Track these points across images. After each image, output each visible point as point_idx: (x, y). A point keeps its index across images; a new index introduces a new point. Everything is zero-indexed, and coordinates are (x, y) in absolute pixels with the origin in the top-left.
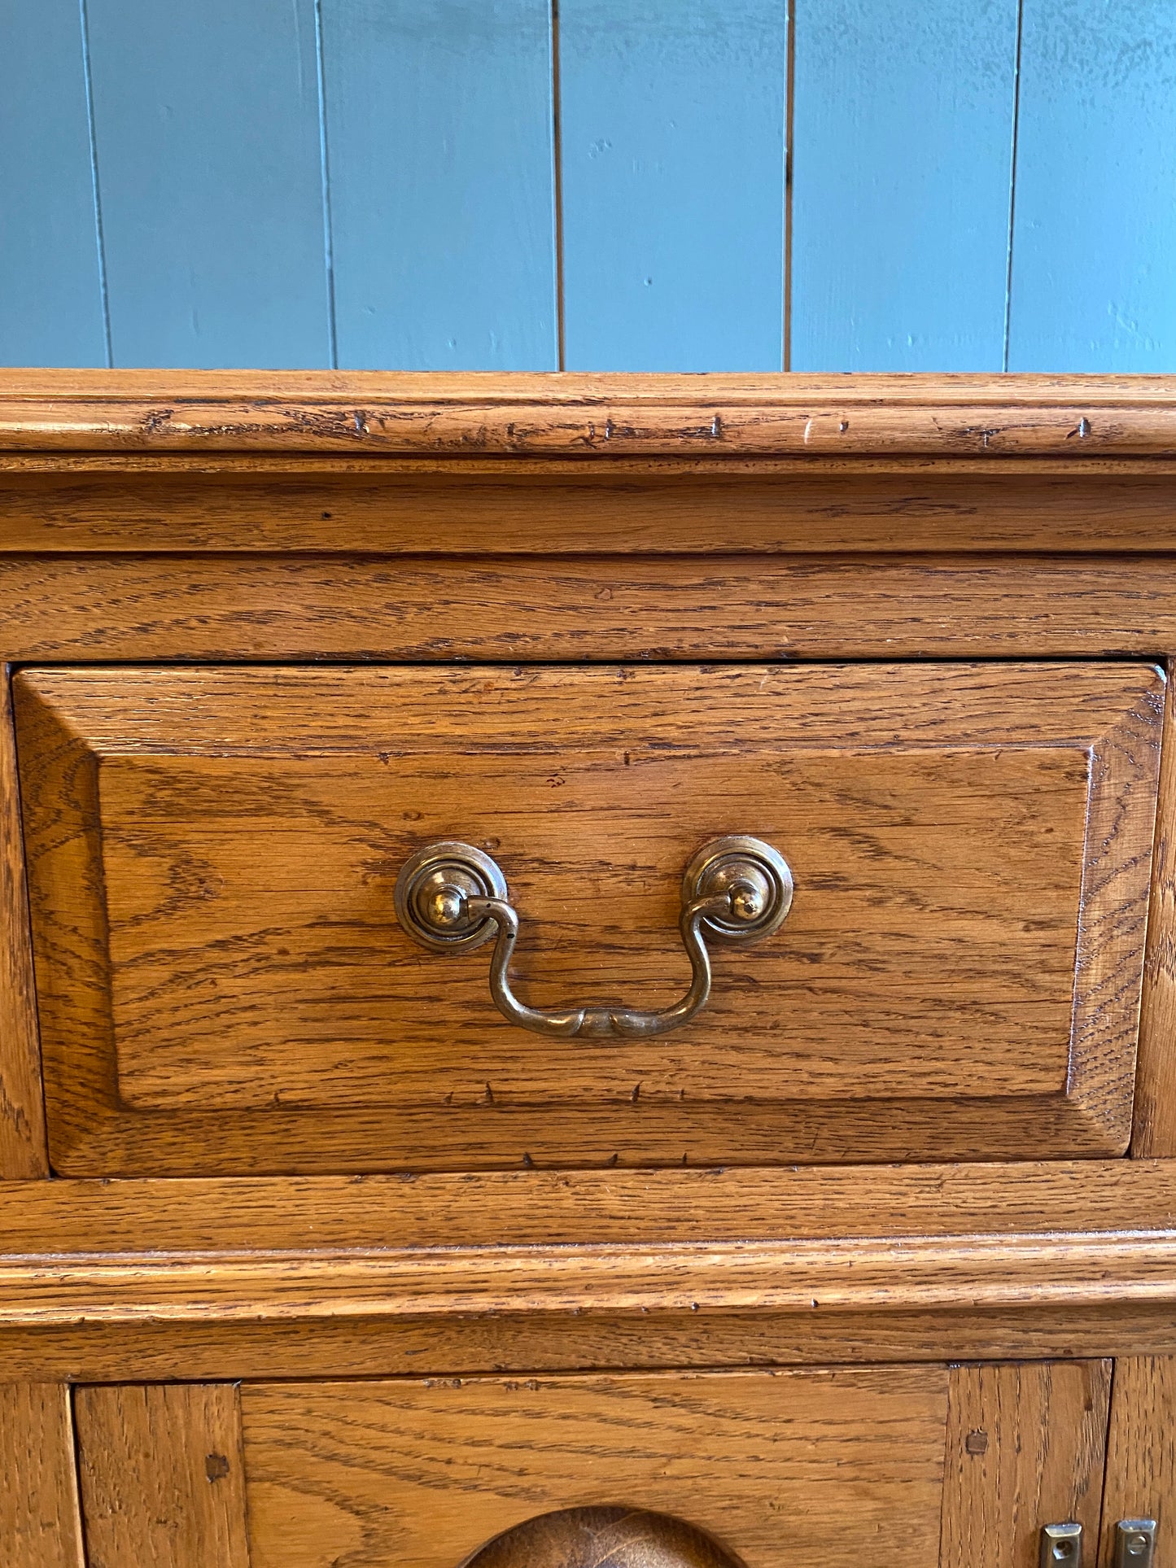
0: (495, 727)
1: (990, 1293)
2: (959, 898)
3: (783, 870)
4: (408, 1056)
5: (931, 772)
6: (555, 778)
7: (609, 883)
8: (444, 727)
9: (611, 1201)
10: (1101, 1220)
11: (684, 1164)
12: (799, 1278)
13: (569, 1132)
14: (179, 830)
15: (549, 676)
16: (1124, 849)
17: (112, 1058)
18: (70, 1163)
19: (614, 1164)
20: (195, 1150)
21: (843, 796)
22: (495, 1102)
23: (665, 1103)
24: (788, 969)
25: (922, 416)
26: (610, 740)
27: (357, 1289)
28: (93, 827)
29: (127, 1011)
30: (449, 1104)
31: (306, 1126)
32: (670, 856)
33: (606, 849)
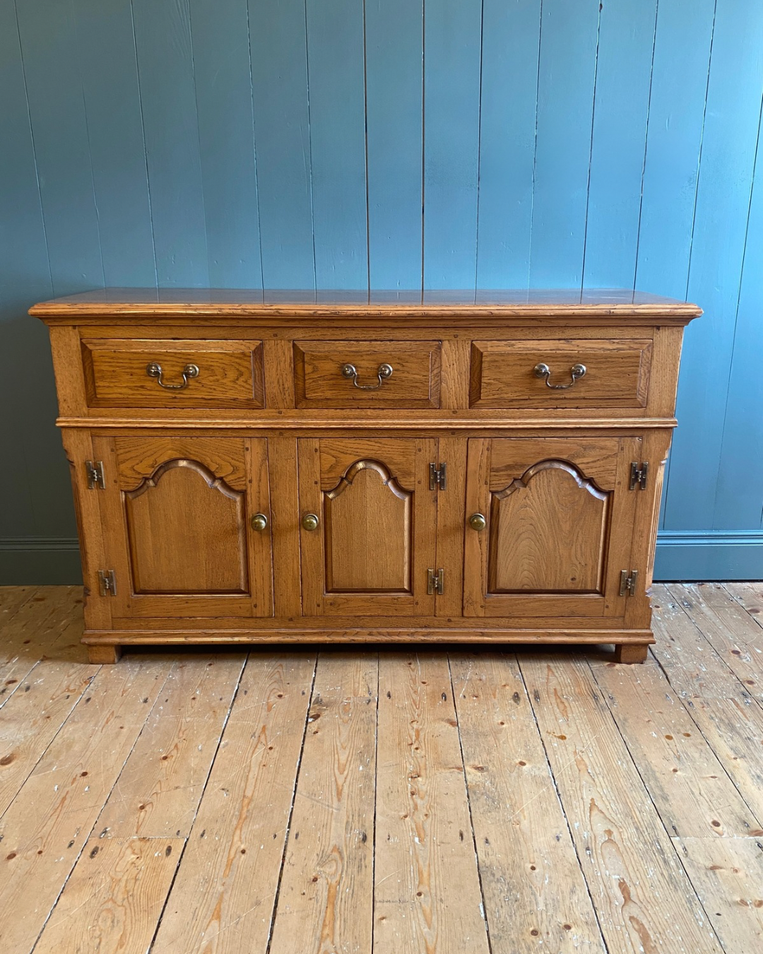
0: (353, 349)
1: (420, 427)
2: (414, 372)
3: (391, 369)
4: (343, 393)
5: (410, 356)
6: (362, 356)
7: (369, 370)
8: (347, 349)
9: (369, 414)
10: (436, 418)
11: (379, 409)
12: (394, 424)
13: (362, 404)
14: (315, 362)
15: (361, 343)
16: (436, 366)
17: (305, 392)
18: (298, 407)
19: (369, 408)
20: (314, 405)
21: (399, 359)
22: (353, 399)
23: (376, 399)
24: (392, 382)
25: (405, 312)
26: (368, 351)
27: (335, 424)
28: (303, 361)
29: (307, 386)
30: (348, 399)
31: (329, 402)
32: (376, 366)
33: (368, 365)
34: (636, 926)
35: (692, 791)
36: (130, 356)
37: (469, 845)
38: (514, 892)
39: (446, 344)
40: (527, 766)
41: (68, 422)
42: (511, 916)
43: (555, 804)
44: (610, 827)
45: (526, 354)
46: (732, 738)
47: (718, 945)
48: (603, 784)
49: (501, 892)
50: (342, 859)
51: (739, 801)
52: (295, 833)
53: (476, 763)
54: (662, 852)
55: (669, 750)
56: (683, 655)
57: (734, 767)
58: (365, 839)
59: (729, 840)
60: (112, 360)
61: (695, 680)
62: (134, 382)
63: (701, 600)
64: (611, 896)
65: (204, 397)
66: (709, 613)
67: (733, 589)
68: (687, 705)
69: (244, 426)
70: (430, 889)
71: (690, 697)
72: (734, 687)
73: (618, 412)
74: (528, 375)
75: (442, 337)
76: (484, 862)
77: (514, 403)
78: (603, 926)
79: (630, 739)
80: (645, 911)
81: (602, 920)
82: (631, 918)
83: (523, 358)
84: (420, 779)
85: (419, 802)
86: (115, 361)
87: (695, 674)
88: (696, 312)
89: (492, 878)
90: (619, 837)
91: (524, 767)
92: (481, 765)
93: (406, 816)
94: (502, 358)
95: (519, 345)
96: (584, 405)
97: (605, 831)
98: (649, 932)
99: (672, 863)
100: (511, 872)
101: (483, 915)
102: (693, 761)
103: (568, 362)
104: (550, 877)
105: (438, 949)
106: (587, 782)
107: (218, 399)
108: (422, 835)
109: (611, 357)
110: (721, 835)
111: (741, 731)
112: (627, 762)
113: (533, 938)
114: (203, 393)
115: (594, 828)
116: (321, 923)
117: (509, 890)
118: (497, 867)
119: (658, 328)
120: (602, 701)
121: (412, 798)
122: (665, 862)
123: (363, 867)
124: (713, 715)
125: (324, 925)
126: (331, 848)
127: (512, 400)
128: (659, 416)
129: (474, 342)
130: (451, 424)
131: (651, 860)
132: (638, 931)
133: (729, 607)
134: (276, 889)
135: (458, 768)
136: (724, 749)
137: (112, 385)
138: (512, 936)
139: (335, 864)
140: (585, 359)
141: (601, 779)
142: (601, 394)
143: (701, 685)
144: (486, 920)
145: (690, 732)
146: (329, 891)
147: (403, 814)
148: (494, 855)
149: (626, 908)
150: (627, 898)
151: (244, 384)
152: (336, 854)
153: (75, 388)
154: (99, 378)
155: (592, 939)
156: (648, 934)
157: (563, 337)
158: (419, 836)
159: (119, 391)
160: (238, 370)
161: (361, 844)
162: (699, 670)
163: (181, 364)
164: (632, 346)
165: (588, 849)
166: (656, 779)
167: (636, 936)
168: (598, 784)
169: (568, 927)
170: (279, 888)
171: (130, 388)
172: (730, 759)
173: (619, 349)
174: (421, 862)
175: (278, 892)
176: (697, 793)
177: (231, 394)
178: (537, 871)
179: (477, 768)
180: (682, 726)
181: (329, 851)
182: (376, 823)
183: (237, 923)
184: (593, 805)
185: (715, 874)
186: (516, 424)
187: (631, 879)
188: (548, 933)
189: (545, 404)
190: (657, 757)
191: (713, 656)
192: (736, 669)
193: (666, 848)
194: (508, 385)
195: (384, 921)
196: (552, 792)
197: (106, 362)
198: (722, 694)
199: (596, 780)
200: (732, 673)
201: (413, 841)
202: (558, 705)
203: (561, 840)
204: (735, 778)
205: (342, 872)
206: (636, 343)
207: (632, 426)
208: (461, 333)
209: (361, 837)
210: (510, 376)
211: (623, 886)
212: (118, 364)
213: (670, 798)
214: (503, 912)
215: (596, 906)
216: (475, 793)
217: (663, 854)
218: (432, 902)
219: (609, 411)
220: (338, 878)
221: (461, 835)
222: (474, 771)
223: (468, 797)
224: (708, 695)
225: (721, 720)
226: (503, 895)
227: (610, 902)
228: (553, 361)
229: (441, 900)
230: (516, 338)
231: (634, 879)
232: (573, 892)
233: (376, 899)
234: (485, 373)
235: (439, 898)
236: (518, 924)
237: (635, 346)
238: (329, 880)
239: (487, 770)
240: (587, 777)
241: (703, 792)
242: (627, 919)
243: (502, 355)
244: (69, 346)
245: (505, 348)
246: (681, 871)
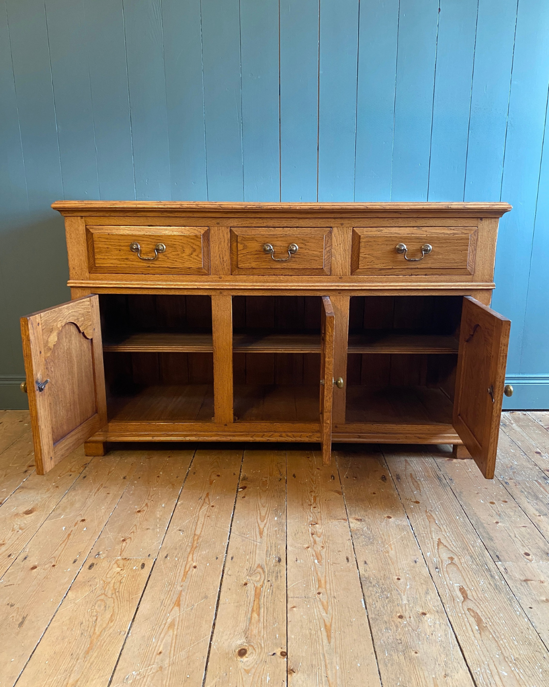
0: (272, 233)
1: (316, 288)
2: (313, 250)
3: (297, 248)
4: (264, 264)
5: (310, 238)
6: (277, 238)
7: (282, 248)
8: (267, 233)
9: (282, 279)
10: (328, 282)
11: (288, 275)
12: (299, 286)
13: (277, 272)
14: (245, 242)
15: (277, 229)
16: (328, 245)
17: (238, 263)
18: (233, 274)
19: (282, 275)
20: (244, 273)
21: (302, 240)
22: (271, 268)
23: (286, 269)
24: (298, 256)
25: (307, 207)
26: (282, 234)
27: (258, 286)
28: (237, 242)
29: (239, 259)
30: (267, 268)
31: (254, 270)
32: (287, 245)
33: (281, 245)
34: (472, 614)
35: (509, 535)
36: (119, 238)
37: (353, 565)
38: (385, 593)
39: (335, 230)
40: (392, 518)
41: (75, 283)
42: (384, 607)
43: (413, 542)
44: (452, 556)
45: (391, 237)
46: (537, 504)
47: (530, 626)
48: (446, 530)
49: (377, 592)
50: (264, 572)
51: (543, 541)
52: (231, 556)
53: (357, 517)
54: (489, 570)
55: (493, 511)
56: (501, 455)
57: (539, 521)
58: (280, 560)
59: (536, 564)
60: (107, 240)
61: (509, 469)
62: (121, 255)
63: (512, 422)
64: (454, 595)
65: (169, 266)
66: (518, 429)
67: (535, 415)
68: (504, 484)
69: (196, 287)
70: (326, 590)
71: (507, 479)
72: (537, 473)
73: (455, 278)
74: (391, 251)
75: (332, 225)
76: (364, 575)
77: (382, 271)
78: (449, 614)
79: (465, 504)
80: (478, 605)
81: (448, 610)
82: (469, 609)
83: (389, 239)
84: (317, 525)
85: (317, 539)
86: (109, 241)
87: (509, 466)
88: (508, 208)
89: (370, 584)
90: (459, 561)
91: (390, 519)
92: (360, 518)
93: (308, 547)
94: (374, 239)
95: (386, 231)
96: (431, 273)
97: (449, 558)
98: (482, 618)
99: (497, 577)
100: (383, 581)
101: (364, 606)
102: (510, 517)
103: (419, 242)
104: (410, 584)
105: (333, 625)
106: (435, 529)
107: (178, 268)
108: (320, 558)
109: (449, 239)
110: (531, 561)
111: (543, 500)
112: (463, 517)
113: (399, 620)
114: (168, 264)
115: (441, 556)
116: (250, 609)
117: (382, 592)
118: (373, 579)
119: (481, 219)
120: (444, 481)
121: (312, 536)
122: (492, 576)
123: (279, 577)
124: (523, 490)
125: (253, 611)
126: (256, 565)
127: (381, 269)
128: (482, 281)
129: (354, 228)
130: (338, 286)
131: (482, 575)
132: (474, 617)
133: (532, 426)
134: (219, 589)
135: (344, 520)
136: (532, 510)
137: (106, 257)
138: (385, 619)
139: (259, 575)
140: (431, 240)
141: (445, 527)
142: (442, 265)
143: (514, 473)
144: (366, 609)
145: (507, 500)
146: (256, 591)
147: (307, 546)
148: (371, 570)
149: (465, 603)
150: (466, 597)
151: (196, 257)
152: (260, 570)
153: (81, 260)
154: (98, 252)
155: (441, 621)
156: (481, 618)
157: (416, 225)
158: (318, 559)
159: (112, 261)
160: (192, 247)
161: (278, 564)
162: (512, 463)
163: (153, 244)
164: (463, 231)
165: (437, 568)
166: (484, 528)
167: (472, 620)
168: (443, 530)
169: (424, 614)
170: (220, 589)
171: (119, 260)
172: (536, 516)
173: (454, 234)
174: (319, 574)
175: (220, 591)
176: (512, 535)
177: (187, 265)
178: (401, 580)
179: (357, 520)
180: (501, 496)
181: (255, 568)
182: (287, 551)
183: (192, 609)
184: (439, 542)
185: (527, 584)
186: (384, 286)
187: (468, 587)
188: (410, 617)
189: (404, 272)
190: (484, 515)
191: (522, 455)
192: (538, 463)
193: (492, 568)
194: (378, 258)
195: (295, 609)
196: (410, 534)
197: (102, 241)
198: (529, 478)
199: (441, 527)
200: (536, 465)
201: (314, 562)
202: (413, 483)
203: (417, 563)
204: (539, 527)
205: (264, 580)
206: (466, 230)
207: (464, 288)
208: (346, 222)
209: (277, 559)
210: (380, 252)
211: (462, 590)
212: (111, 243)
213: (494, 538)
214: (379, 605)
215: (443, 601)
216: (356, 534)
217: (490, 572)
218: (328, 598)
219: (448, 277)
220: (261, 583)
221: (348, 559)
222: (355, 521)
223: (352, 536)
224: (519, 478)
225: (529, 493)
226: (378, 594)
227: (454, 600)
228: (409, 242)
229: (334, 597)
230: (383, 225)
231: (470, 586)
232: (427, 593)
233: (289, 596)
234: (361, 251)
235: (332, 595)
236: (389, 612)
237: (465, 232)
238: (256, 585)
239: (364, 521)
240: (435, 526)
241: (517, 536)
242: (466, 609)
243: (374, 237)
244: (78, 230)
245: (376, 233)
246: (503, 582)
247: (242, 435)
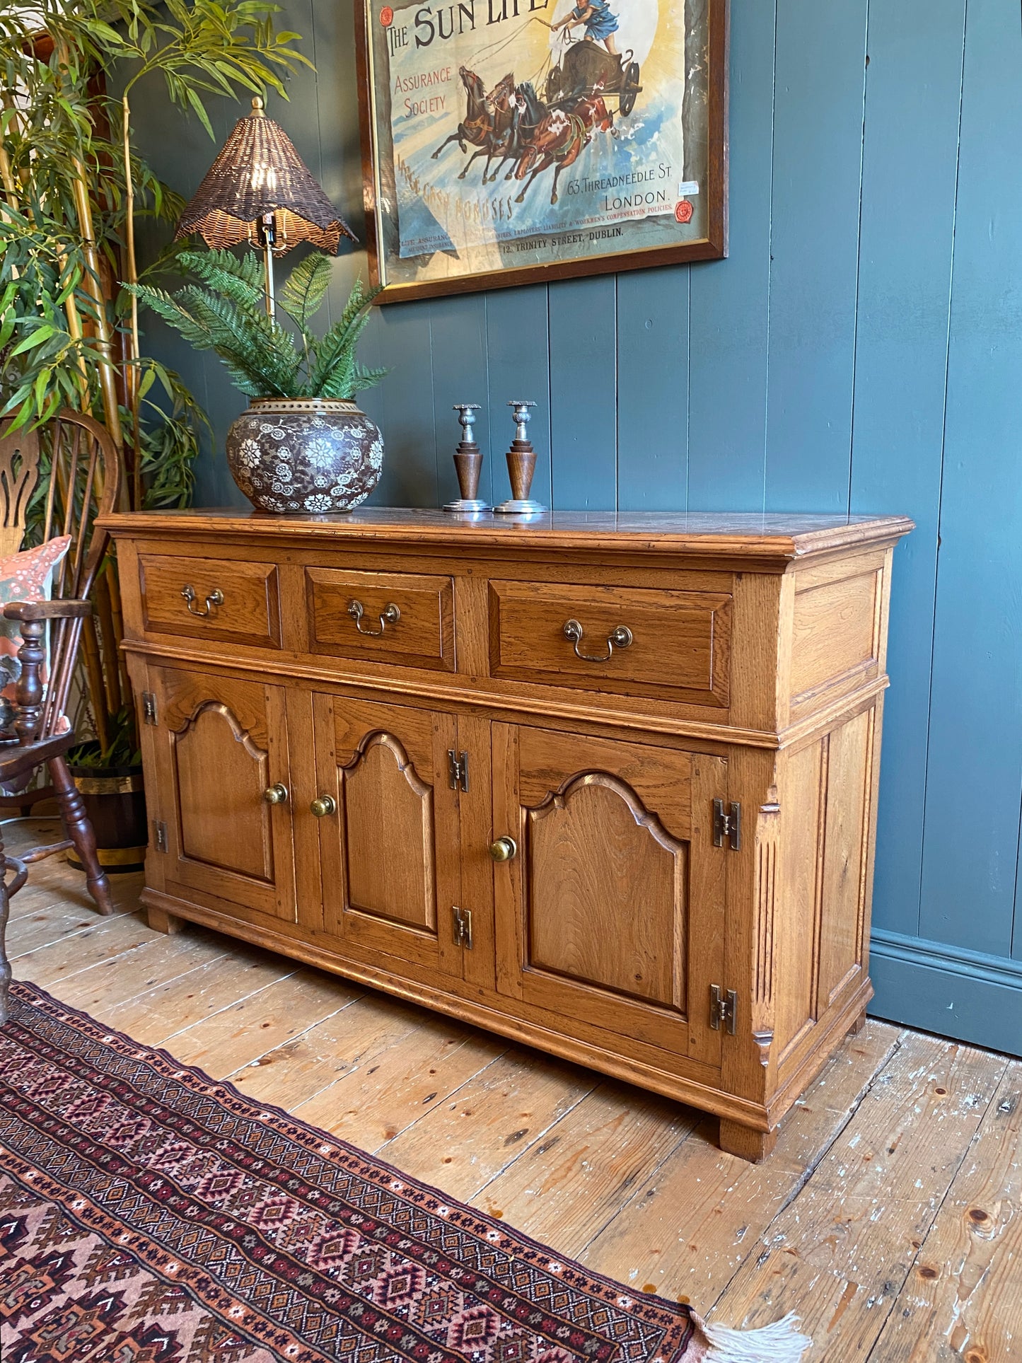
1: (432, 695)
2: (423, 618)
3: (398, 612)
4: (351, 637)
5: (419, 594)
6: (368, 591)
7: (376, 610)
9: (381, 670)
10: (452, 685)
11: (390, 663)
12: (405, 687)
13: (373, 655)
14: (323, 595)
15: (369, 573)
16: (447, 612)
17: (317, 633)
18: (312, 651)
19: (380, 662)
20: (325, 651)
21: (406, 597)
22: (362, 647)
23: (386, 651)
24: (400, 628)
27: (346, 679)
28: (314, 593)
29: (318, 625)
30: (356, 647)
31: (340, 648)
32: (381, 605)
33: (375, 604)
36: (170, 574)
39: (459, 579)
41: (130, 645)
45: (552, 604)
60: (157, 579)
61: (832, 1226)
62: (174, 605)
65: (229, 628)
69: (262, 669)
72: (889, 1267)
73: (687, 711)
74: (556, 635)
75: (454, 572)
77: (543, 676)
83: (550, 610)
86: (161, 580)
87: (847, 1218)
88: (784, 551)
94: (523, 607)
95: (545, 589)
96: (636, 692)
103: (607, 621)
107: (240, 633)
109: (666, 619)
114: (228, 625)
119: (739, 575)
120: (629, 1192)
127: (540, 672)
128: (751, 726)
129: (491, 582)
130: (467, 696)
137: (158, 608)
140: (627, 618)
142: (656, 678)
143: (830, 1240)
151: (260, 617)
153: (134, 608)
154: (150, 598)
157: (601, 583)
159: (165, 615)
160: (255, 598)
162: (866, 1214)
163: (210, 587)
164: (699, 602)
171: (173, 613)
173: (681, 607)
177: (249, 629)
186: (546, 708)
189: (583, 683)
194: (533, 647)
197: (154, 581)
202: (557, 1169)
206: (705, 599)
207: (704, 736)
208: (476, 566)
210: (535, 635)
212: (163, 584)
219: (672, 706)
224: (817, 1259)
228: (587, 618)
230: (540, 579)
234: (504, 627)
237: (704, 604)
243: (523, 602)
244: (130, 562)
245: (526, 593)
247: (335, 959)
